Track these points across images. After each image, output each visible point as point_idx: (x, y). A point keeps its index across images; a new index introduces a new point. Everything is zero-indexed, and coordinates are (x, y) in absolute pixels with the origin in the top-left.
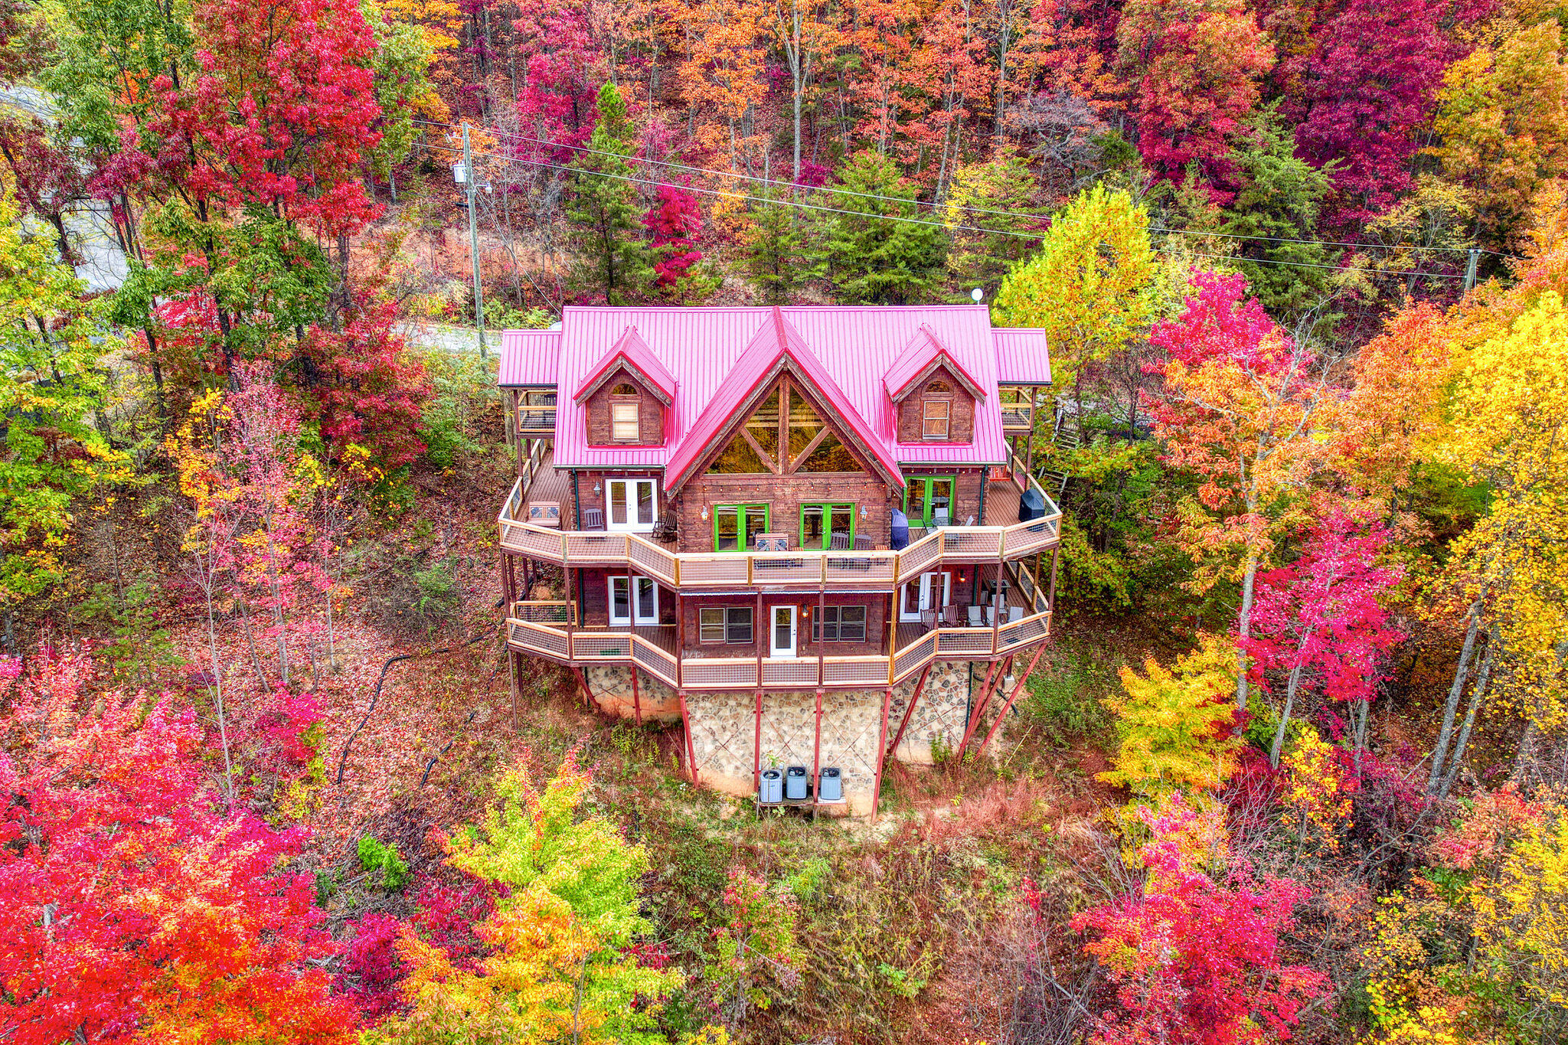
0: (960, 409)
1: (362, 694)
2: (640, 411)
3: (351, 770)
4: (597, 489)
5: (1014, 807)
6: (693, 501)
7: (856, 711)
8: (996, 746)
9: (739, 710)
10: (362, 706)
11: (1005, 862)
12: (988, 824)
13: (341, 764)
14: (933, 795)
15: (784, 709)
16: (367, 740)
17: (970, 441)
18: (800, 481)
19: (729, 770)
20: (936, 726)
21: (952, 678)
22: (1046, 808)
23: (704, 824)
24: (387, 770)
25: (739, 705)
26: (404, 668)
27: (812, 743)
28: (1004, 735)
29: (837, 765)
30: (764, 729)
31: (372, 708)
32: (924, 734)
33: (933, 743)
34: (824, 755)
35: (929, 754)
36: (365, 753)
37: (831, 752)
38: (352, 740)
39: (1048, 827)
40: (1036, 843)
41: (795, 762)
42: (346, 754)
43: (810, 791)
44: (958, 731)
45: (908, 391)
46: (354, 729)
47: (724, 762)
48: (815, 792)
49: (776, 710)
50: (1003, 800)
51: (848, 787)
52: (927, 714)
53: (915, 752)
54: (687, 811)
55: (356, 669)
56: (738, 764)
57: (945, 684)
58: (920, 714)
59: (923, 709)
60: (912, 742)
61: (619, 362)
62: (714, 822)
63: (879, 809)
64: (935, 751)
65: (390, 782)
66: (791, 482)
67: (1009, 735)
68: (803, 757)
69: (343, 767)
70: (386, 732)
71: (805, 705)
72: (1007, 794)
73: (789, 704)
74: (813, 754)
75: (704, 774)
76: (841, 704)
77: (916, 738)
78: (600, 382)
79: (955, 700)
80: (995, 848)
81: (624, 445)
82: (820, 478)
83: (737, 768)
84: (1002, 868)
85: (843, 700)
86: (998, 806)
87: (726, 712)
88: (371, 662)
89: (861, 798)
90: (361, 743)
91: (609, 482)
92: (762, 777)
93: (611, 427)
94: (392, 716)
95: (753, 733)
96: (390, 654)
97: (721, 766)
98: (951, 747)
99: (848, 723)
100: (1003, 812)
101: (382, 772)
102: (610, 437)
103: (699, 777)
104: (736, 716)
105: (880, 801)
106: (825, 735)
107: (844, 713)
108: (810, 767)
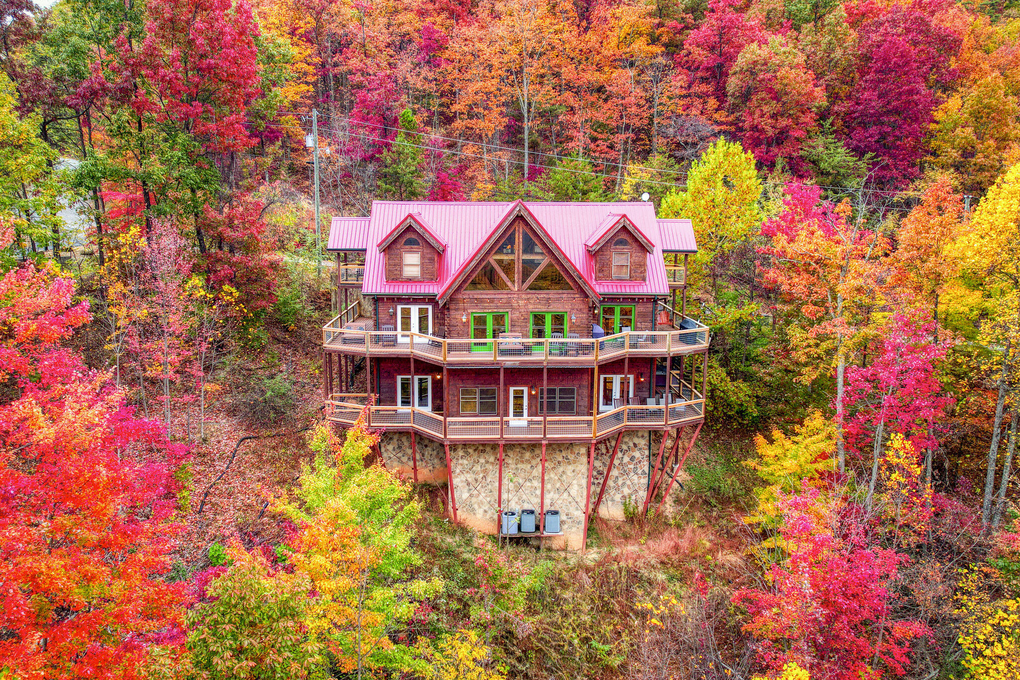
0: (637, 256)
1: (221, 458)
2: (423, 257)
3: (209, 506)
4: (391, 310)
5: (684, 544)
6: (457, 310)
7: (570, 468)
8: (669, 508)
9: (487, 466)
10: (221, 466)
11: (680, 580)
12: (666, 555)
13: (202, 501)
14: (627, 538)
15: (519, 466)
16: (223, 487)
17: (644, 280)
18: (529, 296)
19: (480, 513)
20: (626, 491)
21: (637, 454)
22: (708, 545)
23: (462, 549)
24: (235, 507)
25: (487, 462)
26: (253, 444)
27: (539, 492)
28: (675, 502)
29: (557, 508)
30: (505, 481)
31: (228, 468)
32: (618, 497)
33: (625, 504)
34: (547, 502)
35: (622, 513)
36: (220, 495)
37: (552, 499)
38: (212, 486)
39: (709, 557)
40: (702, 568)
41: (527, 507)
42: (206, 495)
43: (537, 528)
44: (643, 494)
45: (602, 243)
46: (213, 480)
47: (476, 506)
48: (541, 528)
49: (513, 466)
50: (676, 540)
51: (565, 527)
52: (620, 482)
53: (612, 511)
54: (449, 540)
55: (219, 442)
56: (486, 508)
57: (632, 458)
58: (615, 482)
59: (617, 477)
60: (610, 503)
61: (408, 221)
62: (469, 549)
63: (587, 546)
64: (626, 510)
65: (236, 515)
66: (523, 296)
67: (678, 501)
68: (533, 503)
69: (203, 503)
70: (237, 483)
71: (534, 462)
72: (680, 537)
73: (522, 462)
74: (540, 501)
75: (461, 515)
76: (559, 462)
77: (613, 500)
78: (396, 234)
79: (640, 472)
80: (671, 570)
81: (410, 280)
82: (543, 295)
83: (485, 511)
84: (678, 584)
85: (560, 459)
86: (672, 544)
87: (477, 468)
88: (229, 438)
89: (575, 537)
90: (217, 488)
91: (399, 308)
92: (504, 516)
93: (401, 268)
94: (242, 474)
95: (497, 484)
96: (242, 434)
97: (474, 509)
98: (637, 507)
99: (564, 477)
100: (676, 548)
101: (232, 508)
102: (401, 275)
103: (458, 518)
104: (485, 471)
105: (588, 540)
106: (548, 486)
107: (561, 469)
108: (538, 510)
